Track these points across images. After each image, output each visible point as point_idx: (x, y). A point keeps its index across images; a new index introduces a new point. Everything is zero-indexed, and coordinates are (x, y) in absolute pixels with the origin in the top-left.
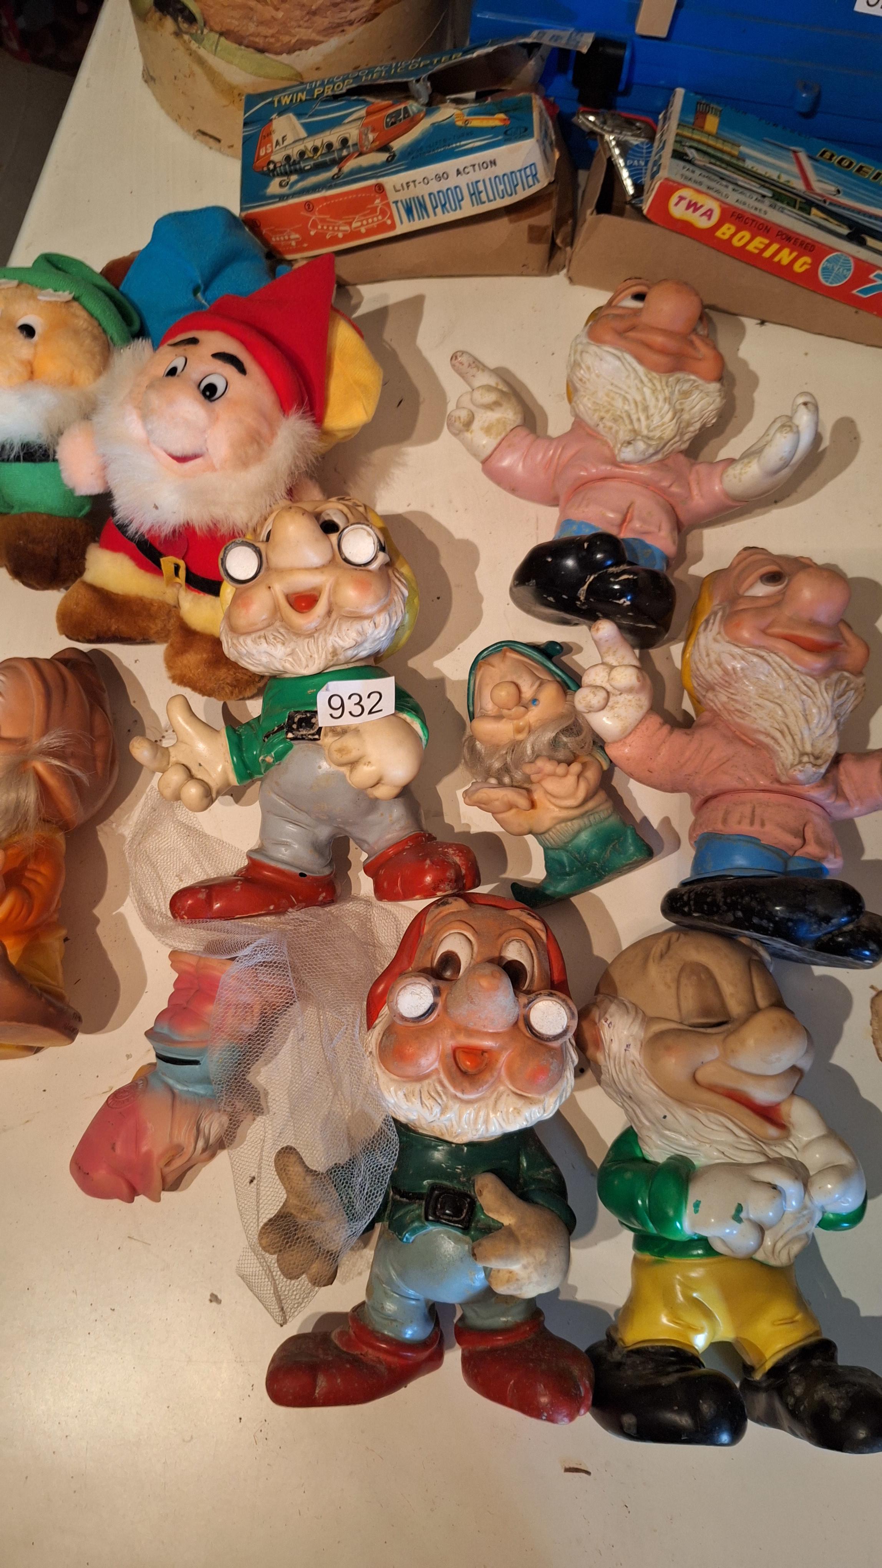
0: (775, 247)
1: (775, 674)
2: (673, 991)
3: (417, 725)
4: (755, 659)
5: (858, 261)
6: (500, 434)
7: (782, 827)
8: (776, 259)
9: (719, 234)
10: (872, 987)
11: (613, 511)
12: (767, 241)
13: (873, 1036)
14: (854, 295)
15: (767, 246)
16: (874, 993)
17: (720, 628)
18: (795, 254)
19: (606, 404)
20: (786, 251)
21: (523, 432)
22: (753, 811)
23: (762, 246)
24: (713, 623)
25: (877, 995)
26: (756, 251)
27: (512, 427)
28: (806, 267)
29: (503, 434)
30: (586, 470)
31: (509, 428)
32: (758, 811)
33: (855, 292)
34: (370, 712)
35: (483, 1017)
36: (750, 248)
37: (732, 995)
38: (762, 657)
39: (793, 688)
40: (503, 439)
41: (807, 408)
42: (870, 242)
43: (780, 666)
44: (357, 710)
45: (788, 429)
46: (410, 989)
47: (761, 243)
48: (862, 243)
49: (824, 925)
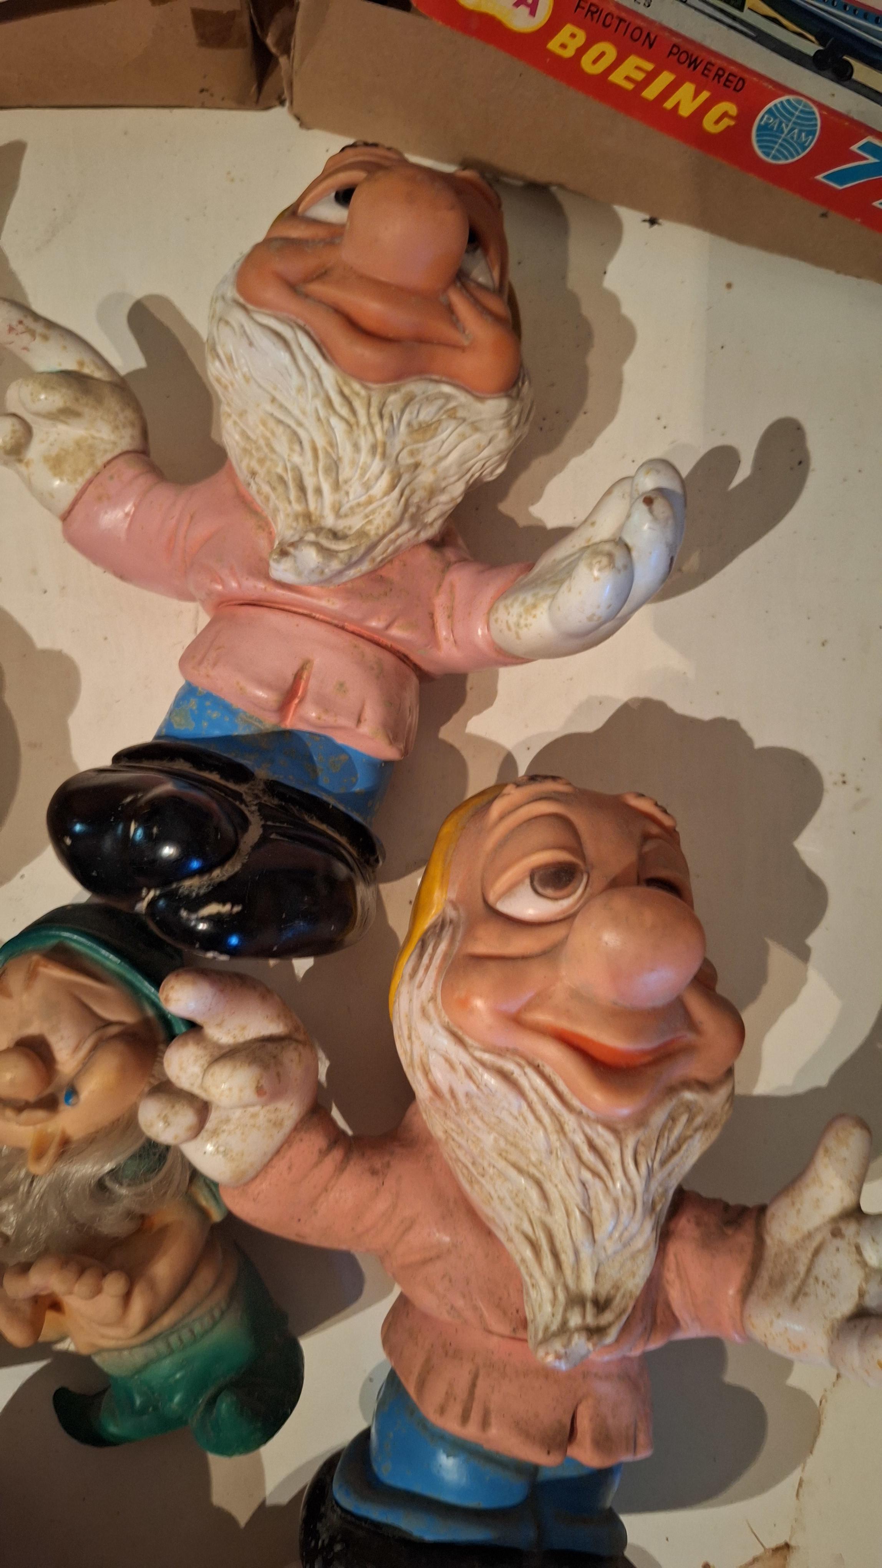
0: (666, 78)
4: (492, 1077)
5: (831, 116)
8: (669, 104)
9: (553, 45)
12: (649, 67)
14: (818, 182)
15: (651, 77)
18: (705, 95)
20: (688, 89)
23: (640, 76)
26: (630, 86)
28: (726, 122)
33: (820, 177)
36: (617, 78)
41: (651, 510)
42: (861, 72)
45: (605, 561)
47: (638, 68)
48: (843, 76)
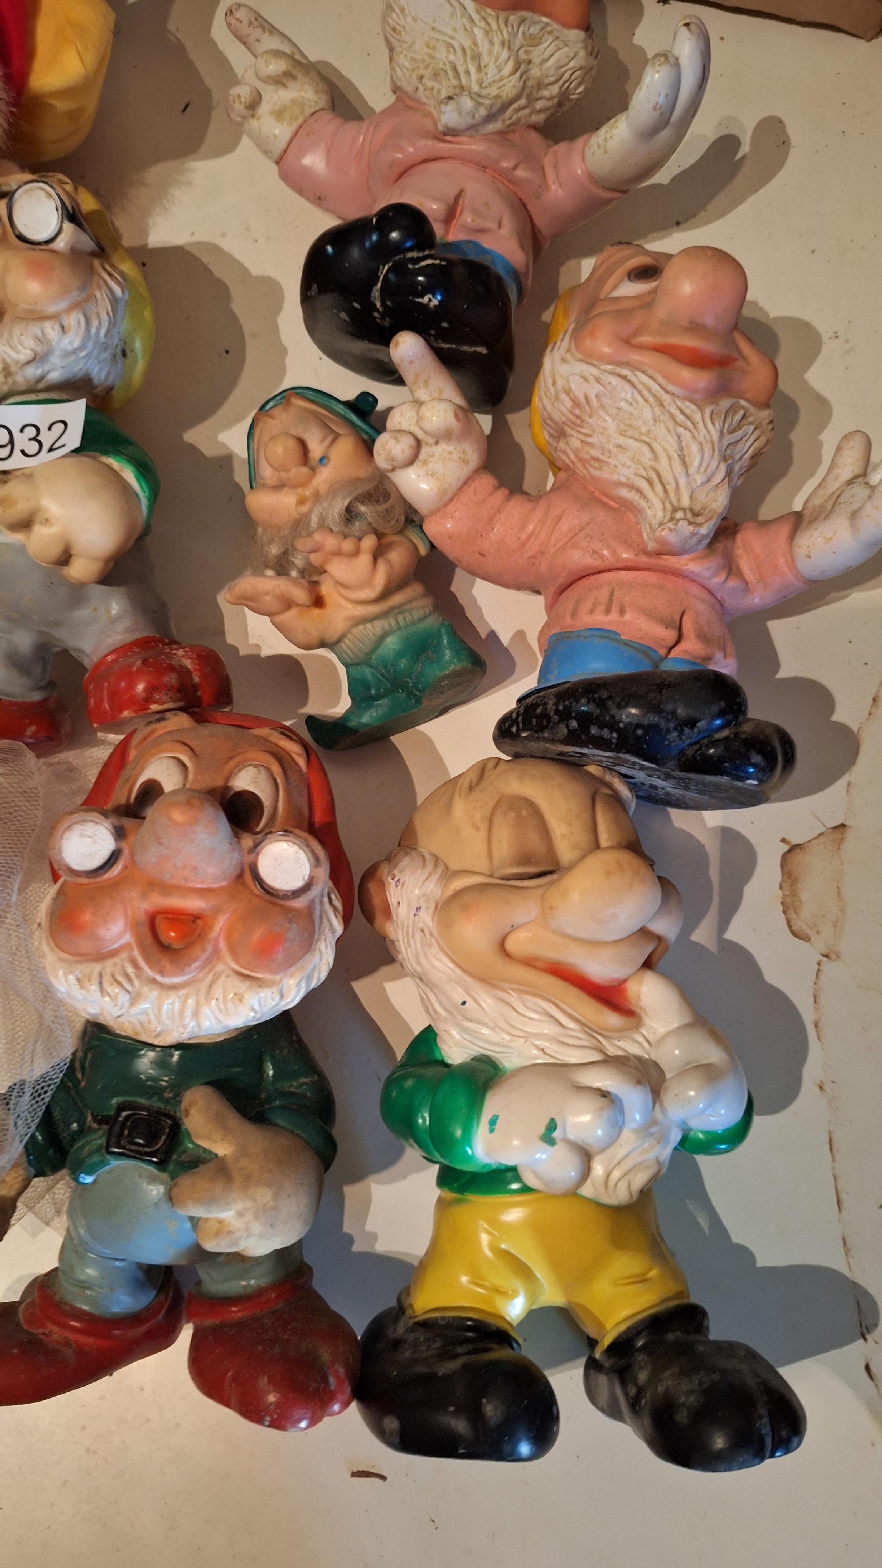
1: (641, 400)
2: (483, 834)
3: (129, 474)
4: (615, 380)
6: (296, 119)
7: (649, 614)
10: (784, 840)
11: (435, 199)
13: (782, 903)
16: (786, 848)
17: (570, 342)
19: (426, 57)
21: (328, 116)
22: (612, 596)
24: (562, 340)
25: (790, 851)
27: (312, 110)
29: (300, 120)
30: (401, 149)
31: (308, 111)
32: (617, 594)
34: (51, 450)
35: (179, 864)
37: (563, 836)
38: (624, 378)
39: (666, 418)
40: (301, 126)
41: (689, 30)
43: (649, 389)
44: (33, 447)
45: (662, 59)
46: (78, 829)
49: (687, 731)
